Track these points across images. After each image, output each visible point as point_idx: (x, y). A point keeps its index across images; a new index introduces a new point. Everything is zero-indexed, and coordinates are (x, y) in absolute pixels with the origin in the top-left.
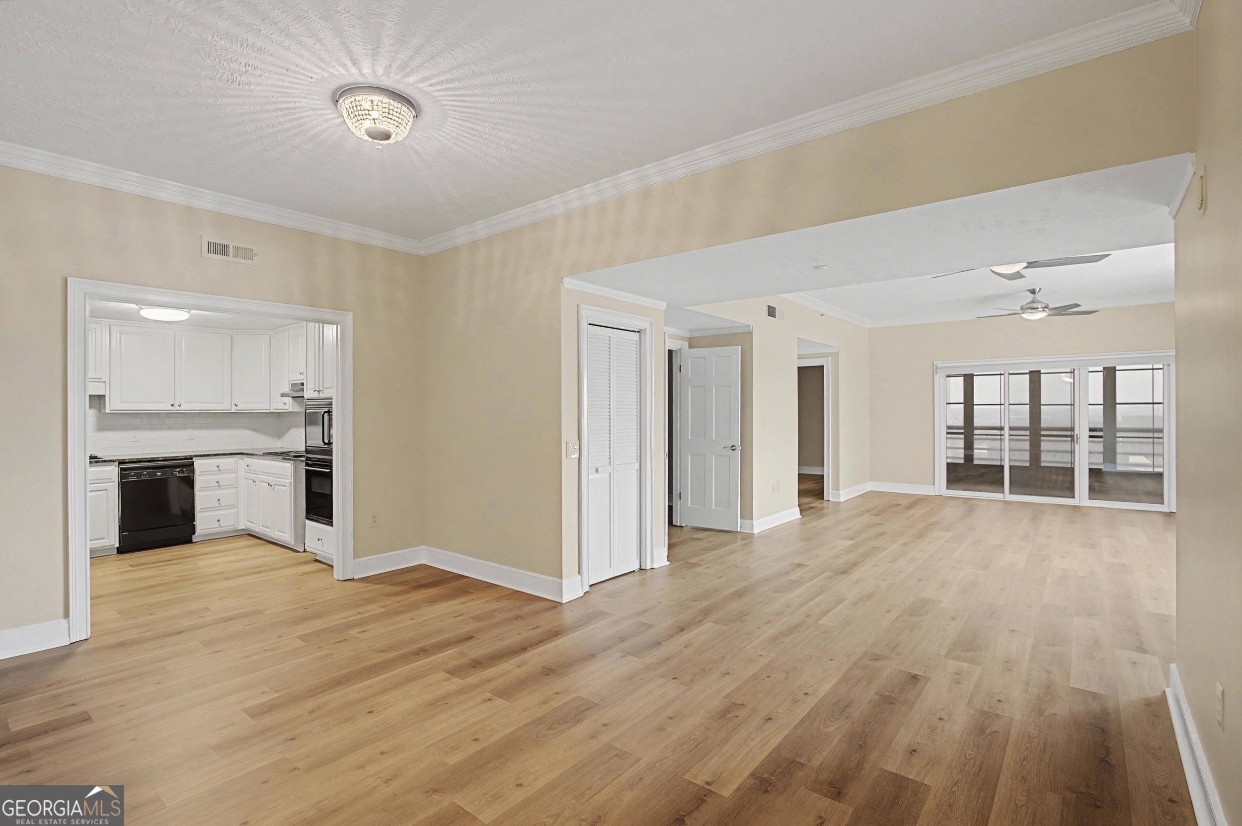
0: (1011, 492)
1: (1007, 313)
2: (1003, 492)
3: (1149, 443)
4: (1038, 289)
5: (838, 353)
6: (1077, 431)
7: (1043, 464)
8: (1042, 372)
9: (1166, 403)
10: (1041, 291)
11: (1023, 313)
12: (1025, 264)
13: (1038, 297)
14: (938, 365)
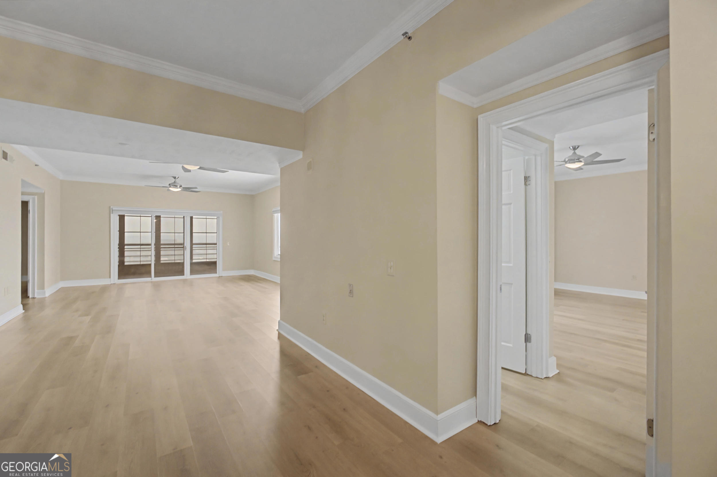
0: (155, 277)
1: (162, 186)
2: (151, 277)
3: (205, 249)
4: (177, 177)
5: (44, 193)
6: (185, 245)
7: (162, 262)
8: (161, 216)
9: (218, 233)
10: (179, 178)
11: (170, 187)
12: (199, 167)
13: (177, 180)
14: (114, 209)
